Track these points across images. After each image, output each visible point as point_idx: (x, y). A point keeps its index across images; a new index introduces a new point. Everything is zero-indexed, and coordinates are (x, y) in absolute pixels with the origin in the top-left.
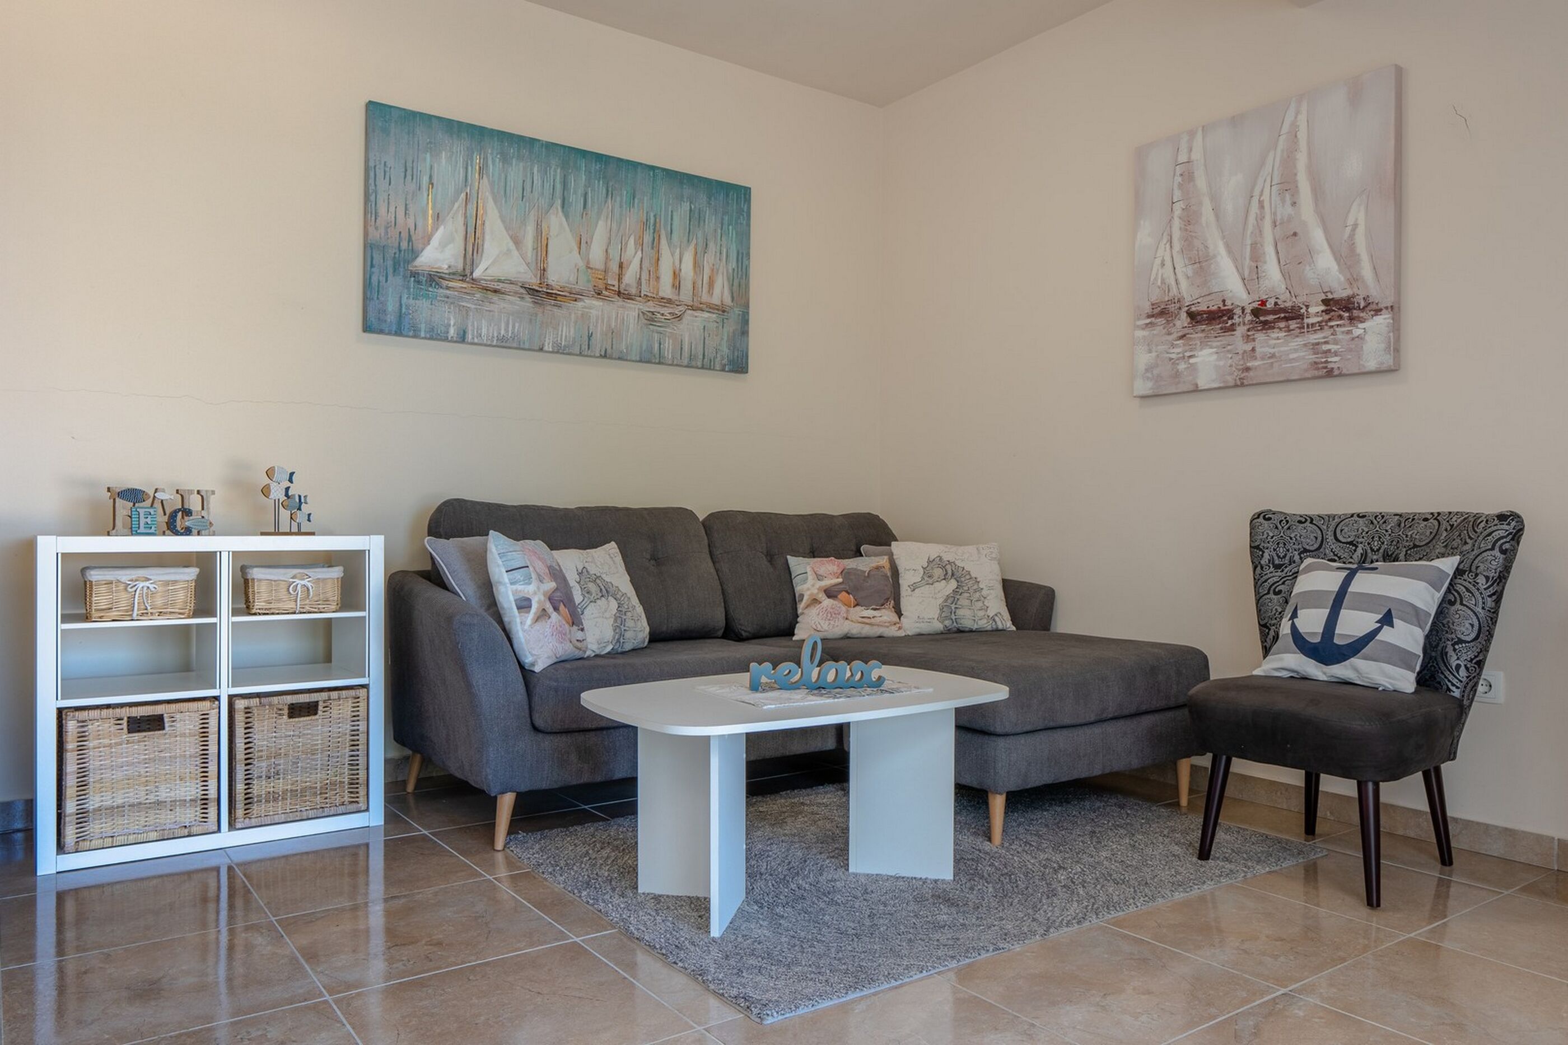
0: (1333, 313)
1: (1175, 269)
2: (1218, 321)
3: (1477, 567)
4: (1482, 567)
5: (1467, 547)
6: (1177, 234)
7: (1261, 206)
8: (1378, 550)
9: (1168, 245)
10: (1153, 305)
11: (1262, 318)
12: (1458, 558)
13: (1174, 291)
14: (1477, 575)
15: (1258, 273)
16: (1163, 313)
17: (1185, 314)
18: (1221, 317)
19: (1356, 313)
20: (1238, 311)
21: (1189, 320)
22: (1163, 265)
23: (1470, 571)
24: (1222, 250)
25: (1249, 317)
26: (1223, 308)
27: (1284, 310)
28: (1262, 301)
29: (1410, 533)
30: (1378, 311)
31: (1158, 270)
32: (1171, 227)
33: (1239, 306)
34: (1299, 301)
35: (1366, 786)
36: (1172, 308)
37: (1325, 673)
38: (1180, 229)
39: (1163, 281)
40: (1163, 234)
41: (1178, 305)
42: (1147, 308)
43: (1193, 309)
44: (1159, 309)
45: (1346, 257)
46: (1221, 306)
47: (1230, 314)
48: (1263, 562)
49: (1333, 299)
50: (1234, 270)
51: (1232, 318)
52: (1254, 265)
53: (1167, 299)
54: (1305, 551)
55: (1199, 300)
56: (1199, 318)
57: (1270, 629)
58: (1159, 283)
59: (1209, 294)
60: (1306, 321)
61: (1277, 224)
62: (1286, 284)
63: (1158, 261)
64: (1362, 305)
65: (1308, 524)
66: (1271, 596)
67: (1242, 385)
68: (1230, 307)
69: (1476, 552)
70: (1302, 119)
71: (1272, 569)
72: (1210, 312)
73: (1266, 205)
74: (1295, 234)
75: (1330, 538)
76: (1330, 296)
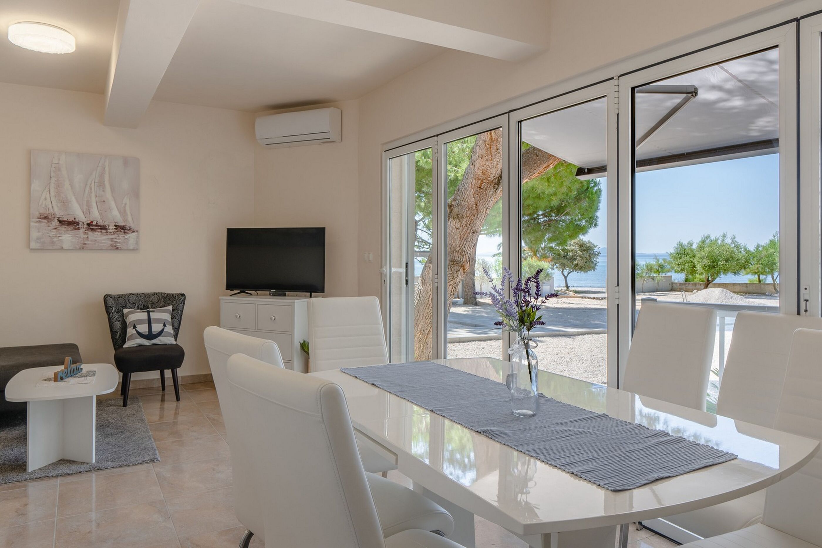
0: (118, 230)
1: (51, 202)
2: (72, 225)
3: (178, 308)
4: (179, 308)
5: (173, 303)
6: (52, 190)
7: (91, 188)
8: (142, 305)
9: (48, 192)
10: (40, 214)
11: (91, 227)
12: (172, 306)
13: (51, 211)
14: (178, 310)
15: (89, 211)
16: (45, 218)
17: (57, 220)
18: (74, 224)
19: (126, 231)
20: (81, 223)
21: (59, 223)
22: (45, 199)
23: (176, 309)
24: (73, 199)
25: (86, 226)
26: (74, 221)
27: (100, 226)
28: (91, 221)
29: (150, 299)
30: (133, 232)
31: (43, 201)
32: (49, 186)
33: (81, 221)
34: (106, 224)
35: (174, 371)
36: (50, 217)
37: (149, 343)
38: (54, 188)
39: (46, 206)
40: (45, 187)
41: (53, 216)
42: (38, 215)
43: (61, 219)
44: (44, 216)
45: (123, 213)
46: (74, 220)
47: (78, 224)
48: (112, 312)
49: (118, 225)
50: (80, 209)
51: (78, 225)
52: (88, 208)
53: (47, 213)
54: (123, 307)
55: (63, 216)
56: (63, 223)
57: (117, 333)
58: (44, 206)
59: (68, 215)
60: (108, 231)
61: (97, 196)
62: (101, 217)
63: (43, 198)
64: (128, 229)
65: (121, 298)
66: (117, 322)
67: (83, 249)
68: (78, 221)
69: (177, 304)
70: (107, 164)
71: (116, 314)
72: (68, 221)
73: (93, 189)
74: (104, 201)
75: (128, 302)
76: (117, 224)
